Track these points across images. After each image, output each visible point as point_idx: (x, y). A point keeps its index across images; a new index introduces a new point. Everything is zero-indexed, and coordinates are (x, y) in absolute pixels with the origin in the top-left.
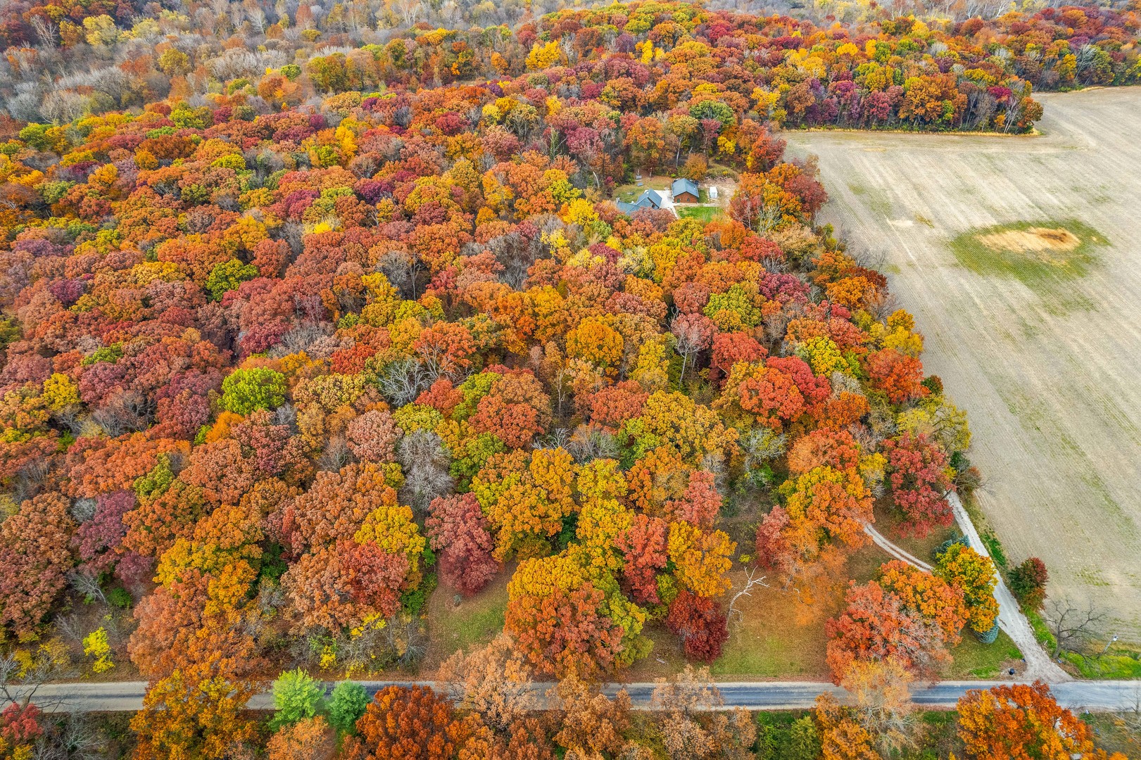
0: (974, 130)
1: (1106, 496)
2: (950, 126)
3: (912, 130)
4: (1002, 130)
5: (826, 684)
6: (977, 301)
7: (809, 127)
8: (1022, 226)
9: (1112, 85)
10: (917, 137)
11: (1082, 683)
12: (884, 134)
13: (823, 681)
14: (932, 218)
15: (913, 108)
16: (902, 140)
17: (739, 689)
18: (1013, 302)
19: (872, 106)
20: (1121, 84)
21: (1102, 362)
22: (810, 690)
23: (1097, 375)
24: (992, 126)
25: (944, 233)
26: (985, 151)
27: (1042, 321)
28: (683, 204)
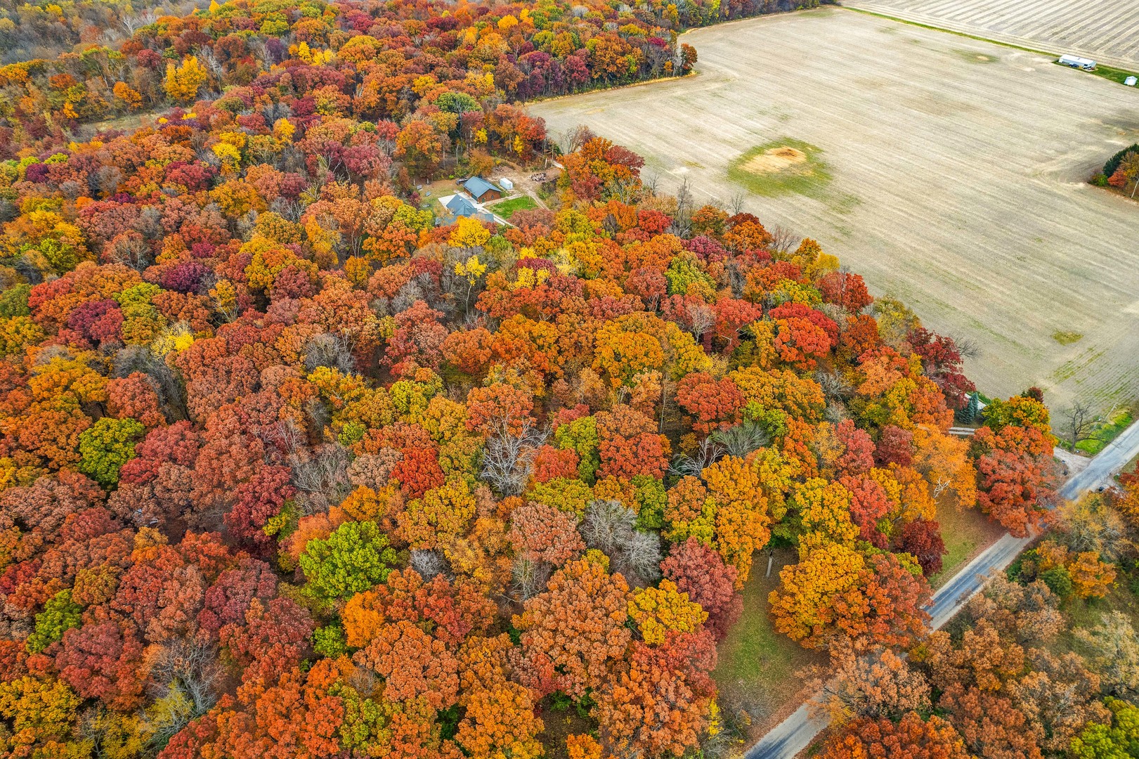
0: (651, 78)
1: (992, 332)
2: (634, 78)
3: (606, 87)
4: (671, 75)
5: (996, 545)
6: (792, 219)
7: (523, 102)
8: (759, 150)
9: (702, 26)
10: (612, 92)
11: (1096, 459)
12: (586, 96)
13: (992, 544)
14: (696, 160)
15: (605, 67)
16: (606, 98)
17: (956, 584)
18: (813, 212)
19: (572, 71)
20: (708, 25)
21: (903, 239)
22: (993, 555)
23: (909, 250)
24: (663, 73)
25: (716, 171)
26: (674, 95)
27: (843, 221)
28: (490, 203)
